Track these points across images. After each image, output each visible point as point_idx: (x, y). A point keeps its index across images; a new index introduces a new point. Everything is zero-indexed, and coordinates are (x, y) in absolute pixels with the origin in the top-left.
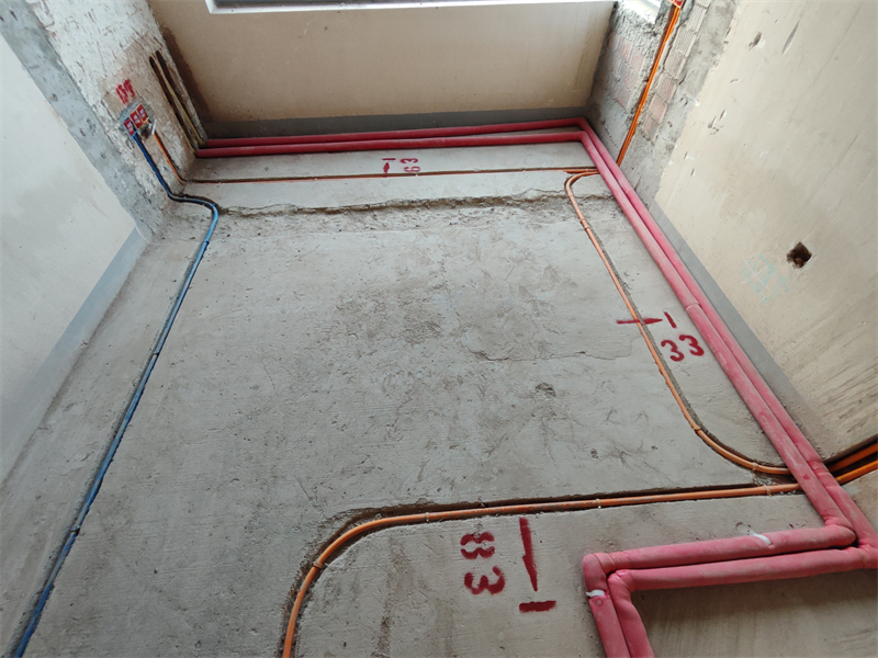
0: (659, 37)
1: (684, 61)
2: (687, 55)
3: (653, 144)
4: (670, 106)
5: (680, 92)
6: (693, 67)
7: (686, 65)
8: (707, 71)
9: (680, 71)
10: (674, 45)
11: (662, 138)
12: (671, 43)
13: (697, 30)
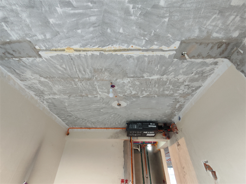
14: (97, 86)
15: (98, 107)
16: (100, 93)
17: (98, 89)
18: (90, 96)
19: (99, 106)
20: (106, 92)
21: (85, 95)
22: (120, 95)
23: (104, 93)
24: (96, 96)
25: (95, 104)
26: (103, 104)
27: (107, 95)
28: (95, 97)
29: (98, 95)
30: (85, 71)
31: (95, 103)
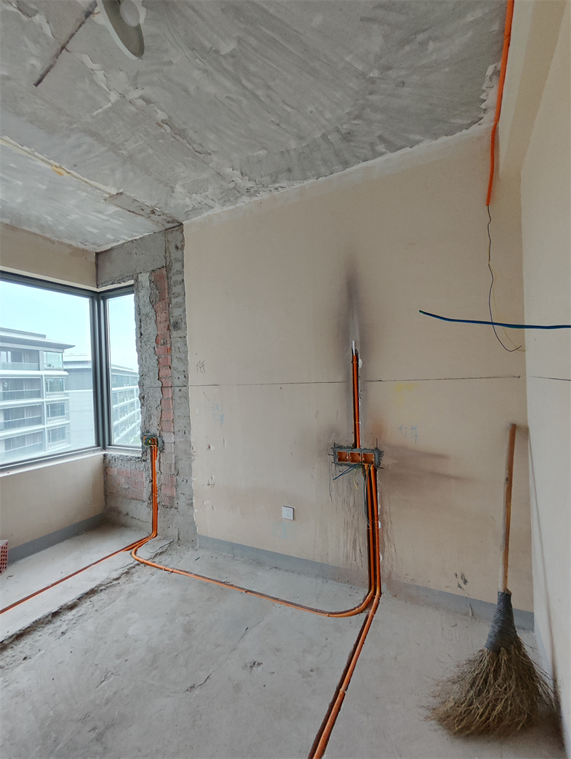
0: (149, 461)
1: (173, 466)
2: (173, 462)
3: (176, 508)
4: (177, 486)
5: (180, 479)
6: (181, 465)
7: (175, 466)
8: (191, 465)
9: (173, 470)
10: (161, 461)
11: (182, 502)
12: (159, 461)
13: (173, 451)
14: (95, 113)
15: (206, 71)
16: (114, 97)
17: (105, 107)
18: (161, 115)
19: (197, 74)
20: (93, 82)
21: (165, 126)
22: (48, 30)
23: (100, 87)
24: (140, 102)
25: (192, 88)
26: (170, 63)
27: (100, 74)
28: (148, 101)
29: (129, 97)
30: (80, 146)
31: (186, 90)
